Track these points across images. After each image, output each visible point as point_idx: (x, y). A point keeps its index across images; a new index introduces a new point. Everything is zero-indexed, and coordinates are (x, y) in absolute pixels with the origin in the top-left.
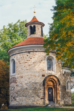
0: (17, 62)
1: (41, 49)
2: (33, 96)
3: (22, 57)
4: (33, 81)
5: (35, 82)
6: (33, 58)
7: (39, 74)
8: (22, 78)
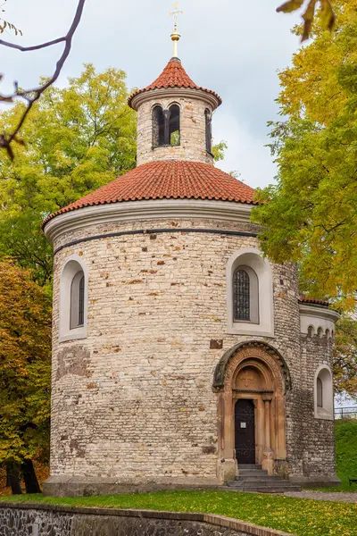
0: (96, 276)
1: (207, 221)
2: (168, 440)
3: (118, 252)
4: (169, 370)
5: (179, 373)
6: (169, 261)
7: (199, 335)
8: (117, 351)
